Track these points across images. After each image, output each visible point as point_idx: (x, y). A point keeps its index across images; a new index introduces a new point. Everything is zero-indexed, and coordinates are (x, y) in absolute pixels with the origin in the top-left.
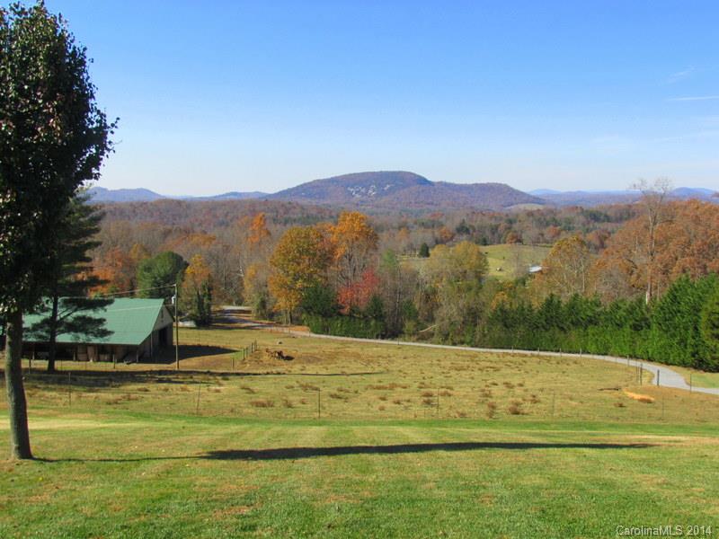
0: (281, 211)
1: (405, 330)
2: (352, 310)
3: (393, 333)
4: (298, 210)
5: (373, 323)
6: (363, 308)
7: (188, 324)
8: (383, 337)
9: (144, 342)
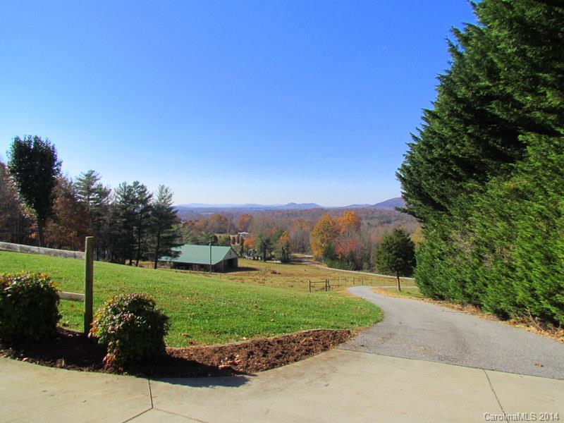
0: (370, 213)
1: (363, 267)
2: (342, 257)
3: (358, 268)
4: (378, 213)
5: (350, 263)
6: (346, 256)
7: (278, 262)
8: (355, 270)
9: (217, 264)
